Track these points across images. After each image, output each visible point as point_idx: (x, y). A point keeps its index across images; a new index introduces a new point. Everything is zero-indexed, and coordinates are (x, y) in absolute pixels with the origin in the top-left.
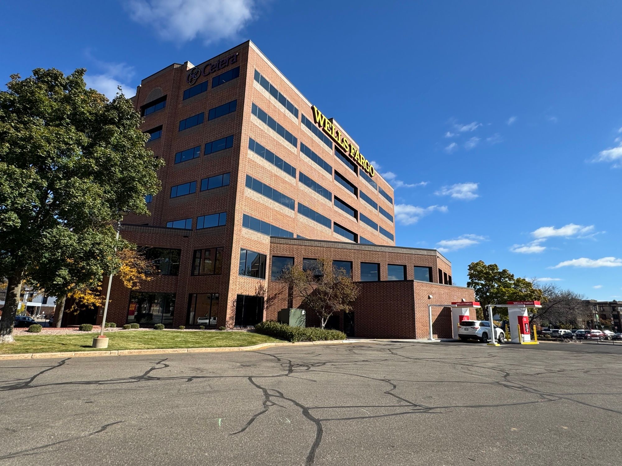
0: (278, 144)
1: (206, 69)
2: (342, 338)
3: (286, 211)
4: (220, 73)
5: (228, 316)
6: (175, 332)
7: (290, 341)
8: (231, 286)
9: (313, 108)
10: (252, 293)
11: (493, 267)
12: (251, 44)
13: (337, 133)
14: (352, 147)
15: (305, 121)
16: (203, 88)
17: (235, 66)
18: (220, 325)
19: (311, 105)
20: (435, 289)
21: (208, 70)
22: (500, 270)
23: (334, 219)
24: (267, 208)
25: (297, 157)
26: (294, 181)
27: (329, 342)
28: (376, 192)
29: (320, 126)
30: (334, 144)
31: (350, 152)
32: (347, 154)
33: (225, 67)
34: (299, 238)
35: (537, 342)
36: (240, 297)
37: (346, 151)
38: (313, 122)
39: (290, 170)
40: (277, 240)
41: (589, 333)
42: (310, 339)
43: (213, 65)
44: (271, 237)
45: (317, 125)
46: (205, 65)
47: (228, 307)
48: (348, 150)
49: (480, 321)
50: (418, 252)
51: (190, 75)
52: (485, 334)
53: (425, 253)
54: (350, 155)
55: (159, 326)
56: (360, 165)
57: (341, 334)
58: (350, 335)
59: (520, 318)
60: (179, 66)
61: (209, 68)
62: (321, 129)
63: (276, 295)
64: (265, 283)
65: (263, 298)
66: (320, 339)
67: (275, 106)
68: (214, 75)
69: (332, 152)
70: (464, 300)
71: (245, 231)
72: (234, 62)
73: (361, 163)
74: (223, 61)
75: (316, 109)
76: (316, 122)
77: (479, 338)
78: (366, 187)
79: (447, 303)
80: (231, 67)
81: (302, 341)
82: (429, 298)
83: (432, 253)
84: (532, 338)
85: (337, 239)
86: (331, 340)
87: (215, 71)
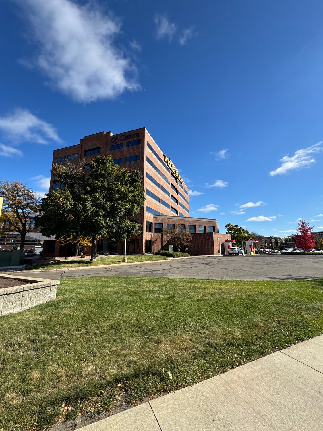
0: (154, 173)
1: (122, 137)
2: (189, 256)
3: (157, 203)
4: (130, 140)
5: (143, 249)
6: (131, 256)
7: (174, 258)
8: (144, 237)
9: (164, 155)
10: (149, 239)
11: (236, 226)
12: (145, 129)
13: (171, 165)
14: (176, 171)
15: (162, 162)
16: (121, 146)
17: (138, 138)
18: (141, 253)
19: (163, 154)
20: (219, 236)
21: (123, 138)
22: (239, 227)
23: (171, 205)
24: (152, 202)
25: (160, 178)
26: (159, 189)
27: (185, 257)
28: (183, 191)
29: (166, 163)
30: (170, 170)
31: (175, 174)
32: (174, 175)
33: (132, 138)
34: (162, 215)
35: (255, 255)
36: (146, 241)
37: (174, 173)
38: (164, 162)
39: (157, 184)
40: (156, 216)
41: (265, 250)
42: (180, 257)
43: (126, 136)
44: (154, 215)
45: (165, 163)
46: (121, 135)
47: (143, 245)
48: (175, 173)
49: (237, 248)
50: (210, 220)
51: (113, 138)
52: (239, 252)
53: (212, 221)
54: (175, 175)
55: (117, 254)
56: (178, 179)
57: (189, 255)
58: (191, 255)
59: (250, 246)
60: (106, 133)
61: (123, 137)
62: (166, 164)
63: (157, 239)
64: (153, 234)
65: (152, 241)
66: (182, 256)
67: (153, 157)
68: (127, 141)
69: (170, 174)
70: (229, 240)
71: (147, 213)
72: (137, 137)
73: (179, 178)
74: (131, 135)
75: (165, 156)
76: (165, 161)
77: (237, 254)
78: (180, 189)
79: (223, 241)
80: (135, 139)
81: (177, 257)
82: (218, 239)
83: (215, 221)
84: (254, 254)
85: (174, 214)
86: (186, 256)
87: (127, 139)
